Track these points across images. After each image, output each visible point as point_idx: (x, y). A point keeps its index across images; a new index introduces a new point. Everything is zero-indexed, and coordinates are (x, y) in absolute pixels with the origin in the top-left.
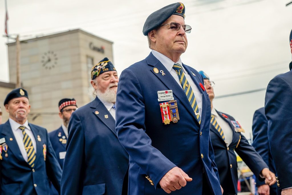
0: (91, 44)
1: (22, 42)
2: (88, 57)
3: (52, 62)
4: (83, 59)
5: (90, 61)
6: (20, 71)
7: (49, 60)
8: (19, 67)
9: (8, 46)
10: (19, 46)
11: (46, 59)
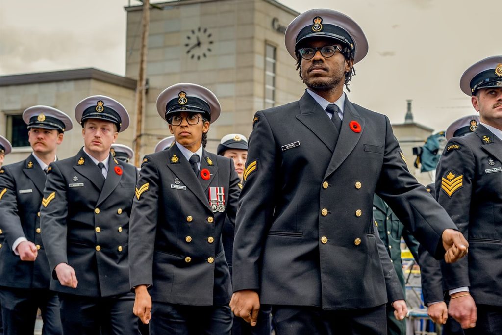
0: (274, 20)
1: (154, 7)
2: (266, 43)
3: (204, 48)
4: (259, 47)
5: (270, 50)
6: (145, 58)
7: (199, 44)
8: (146, 51)
9: (129, 12)
10: (148, 13)
11: (193, 41)
